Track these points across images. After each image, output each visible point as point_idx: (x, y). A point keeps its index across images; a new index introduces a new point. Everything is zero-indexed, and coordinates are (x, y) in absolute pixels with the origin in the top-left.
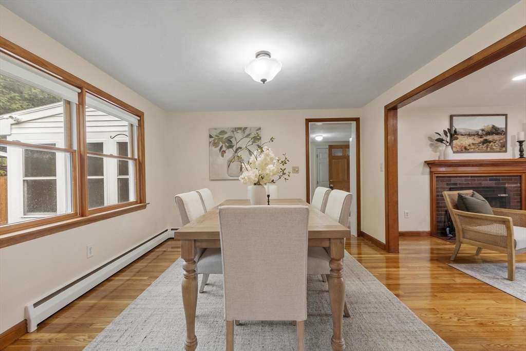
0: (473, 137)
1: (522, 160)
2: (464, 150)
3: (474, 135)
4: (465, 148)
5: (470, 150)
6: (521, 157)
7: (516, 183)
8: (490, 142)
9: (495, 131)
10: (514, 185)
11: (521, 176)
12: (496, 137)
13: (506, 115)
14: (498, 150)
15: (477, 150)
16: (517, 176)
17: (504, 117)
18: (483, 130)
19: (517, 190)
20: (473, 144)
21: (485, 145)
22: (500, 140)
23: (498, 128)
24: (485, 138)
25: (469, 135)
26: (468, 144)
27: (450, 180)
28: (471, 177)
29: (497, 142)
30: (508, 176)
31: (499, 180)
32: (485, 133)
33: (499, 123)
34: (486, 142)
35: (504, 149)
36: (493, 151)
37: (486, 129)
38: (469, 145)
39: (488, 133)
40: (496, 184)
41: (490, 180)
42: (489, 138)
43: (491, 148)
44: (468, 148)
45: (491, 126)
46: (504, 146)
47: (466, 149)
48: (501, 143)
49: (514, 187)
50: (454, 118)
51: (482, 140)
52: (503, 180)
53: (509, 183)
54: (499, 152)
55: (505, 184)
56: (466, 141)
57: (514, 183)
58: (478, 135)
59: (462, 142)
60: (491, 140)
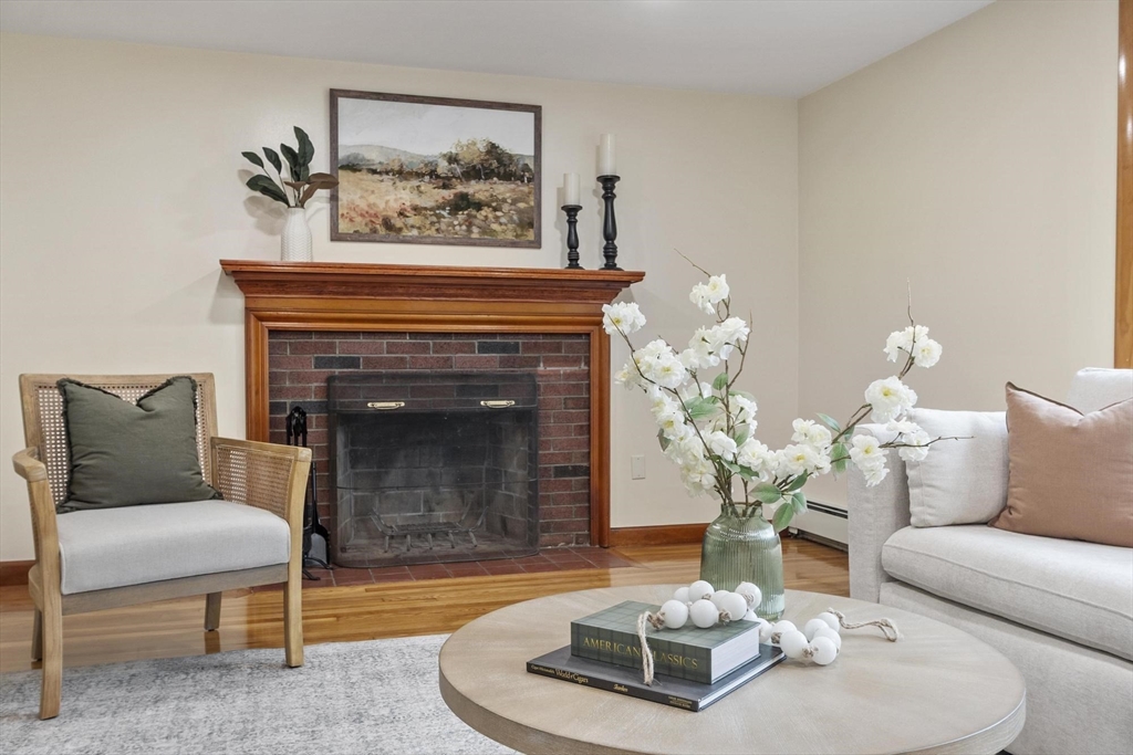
0: (415, 183)
1: (574, 274)
2: (382, 231)
3: (419, 175)
4: (387, 224)
5: (406, 233)
6: (571, 266)
7: (576, 361)
8: (479, 206)
9: (496, 165)
10: (568, 369)
11: (588, 335)
12: (502, 189)
13: (536, 110)
14: (510, 236)
15: (432, 232)
16: (579, 335)
17: (531, 115)
18: (452, 159)
19: (577, 387)
20: (416, 209)
21: (461, 216)
22: (514, 202)
23: (510, 157)
24: (460, 188)
25: (402, 173)
26: (396, 206)
27: (332, 347)
28: (414, 334)
29: (506, 207)
30: (546, 335)
31: (515, 348)
32: (459, 171)
33: (513, 135)
34: (462, 203)
35: (531, 235)
36: (490, 240)
37: (466, 157)
38: (401, 214)
39: (473, 173)
40: (503, 362)
41: (484, 348)
42: (477, 189)
43: (485, 230)
44: (398, 223)
45: (482, 147)
46: (531, 225)
47: (388, 229)
48: (519, 212)
49: (568, 376)
50: (342, 102)
51: (448, 194)
52: (527, 348)
53: (548, 362)
54: (513, 245)
55: (536, 362)
56: (394, 197)
57: (566, 361)
58: (433, 174)
59: (372, 199)
60: (481, 196)
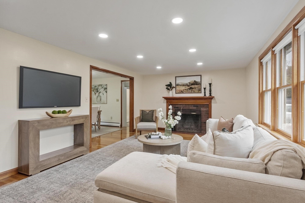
0: (185, 86)
1: (205, 97)
2: (181, 92)
3: (185, 85)
4: (182, 91)
5: (184, 92)
6: (204, 96)
7: (207, 108)
8: (193, 88)
9: (195, 83)
10: (206, 109)
11: (208, 105)
12: (196, 86)
13: (201, 76)
14: (197, 92)
15: (187, 92)
16: (207, 105)
17: (200, 76)
18: (189, 83)
19: (207, 111)
20: (185, 89)
21: (191, 90)
22: (198, 88)
23: (197, 82)
24: (191, 86)
25: (183, 85)
26: (183, 89)
27: (176, 106)
28: (185, 104)
29: (197, 88)
30: (202, 105)
31: (198, 106)
32: (190, 84)
33: (198, 79)
34: (191, 88)
35: (200, 92)
36: (194, 92)
37: (191, 82)
38: (183, 90)
39: (192, 84)
40: (196, 108)
41: (194, 106)
42: (193, 86)
43: (194, 91)
44: (183, 91)
45: (193, 81)
46: (200, 90)
47: (182, 92)
48: (198, 89)
49: (205, 110)
50: (177, 78)
51: (189, 87)
52: (200, 106)
53: (203, 108)
54: (198, 93)
55: (201, 108)
56: (182, 88)
57: (205, 108)
58: (187, 85)
59: (180, 89)
60: (193, 87)
